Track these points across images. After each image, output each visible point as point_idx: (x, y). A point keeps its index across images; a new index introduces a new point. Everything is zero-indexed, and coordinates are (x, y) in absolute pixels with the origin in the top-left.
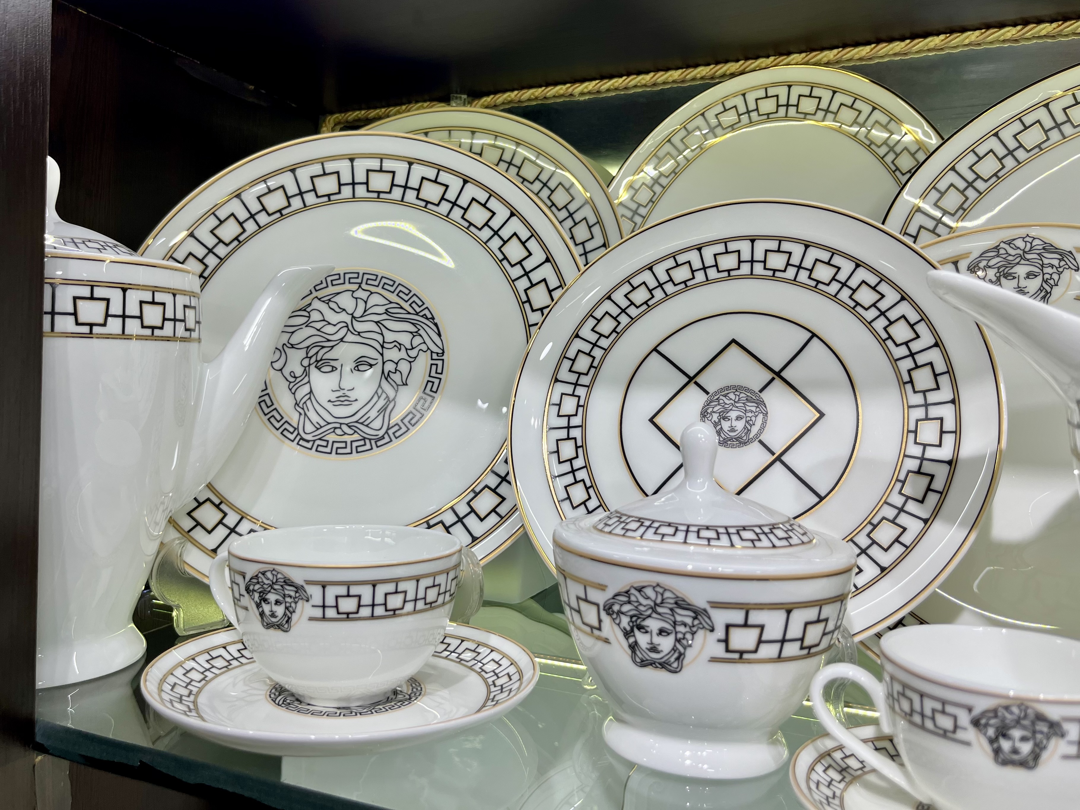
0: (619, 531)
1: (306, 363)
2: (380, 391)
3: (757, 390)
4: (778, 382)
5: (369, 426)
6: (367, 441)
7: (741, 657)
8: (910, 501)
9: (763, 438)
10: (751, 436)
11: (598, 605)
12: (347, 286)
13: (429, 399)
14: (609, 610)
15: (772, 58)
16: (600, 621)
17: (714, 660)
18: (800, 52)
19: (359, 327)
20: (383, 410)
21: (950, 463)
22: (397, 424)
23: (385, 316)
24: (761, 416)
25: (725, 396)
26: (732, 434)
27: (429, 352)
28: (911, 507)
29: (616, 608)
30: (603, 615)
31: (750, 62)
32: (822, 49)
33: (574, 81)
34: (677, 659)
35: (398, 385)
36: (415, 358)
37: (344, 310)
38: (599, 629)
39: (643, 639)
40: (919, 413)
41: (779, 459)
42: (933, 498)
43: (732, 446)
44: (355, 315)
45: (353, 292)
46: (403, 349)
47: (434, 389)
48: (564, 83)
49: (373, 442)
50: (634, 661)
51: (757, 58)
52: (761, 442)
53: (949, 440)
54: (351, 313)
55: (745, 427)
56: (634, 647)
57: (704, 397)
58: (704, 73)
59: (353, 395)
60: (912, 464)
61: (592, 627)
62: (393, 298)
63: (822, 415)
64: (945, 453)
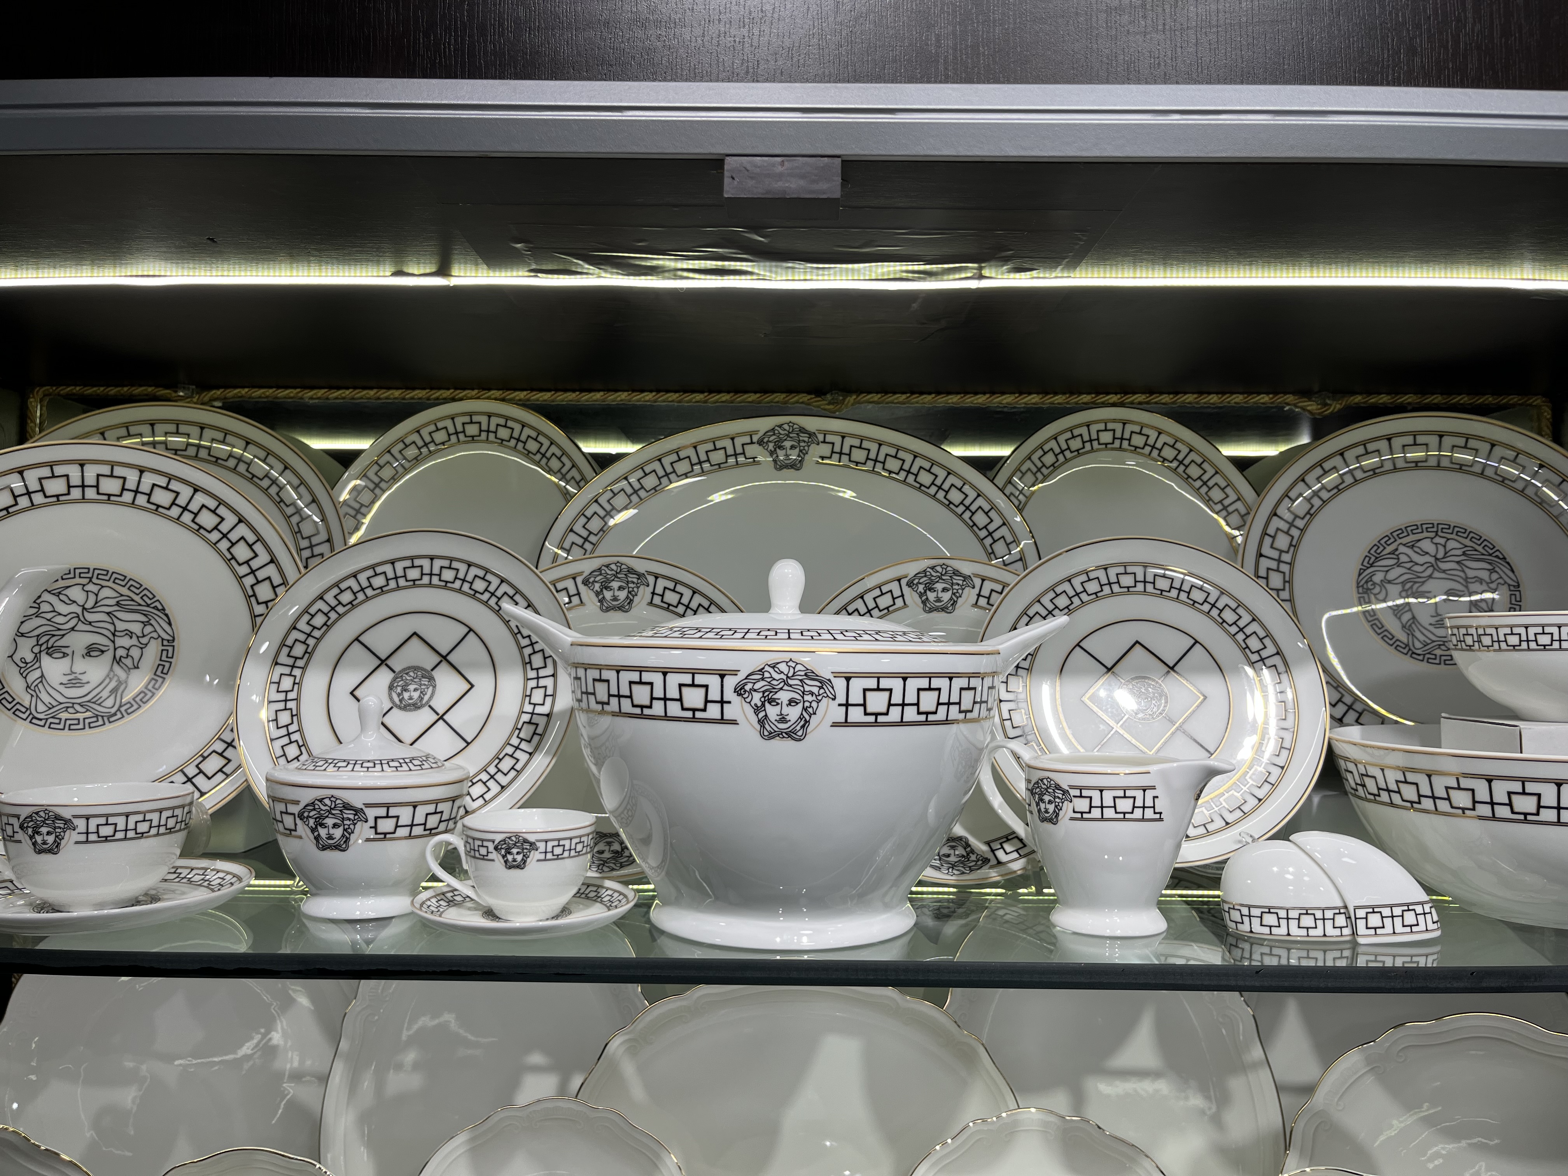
0: (312, 767)
1: (36, 650)
2: (112, 674)
3: (429, 668)
4: (444, 665)
5: (103, 704)
6: (100, 718)
7: (385, 837)
8: (523, 742)
9: (431, 703)
10: (424, 702)
11: (294, 814)
12: (78, 580)
13: (160, 680)
14: (301, 816)
15: (476, 391)
16: (296, 825)
17: (368, 840)
18: (498, 389)
19: (90, 617)
20: (114, 691)
21: (548, 715)
22: (129, 703)
23: (116, 608)
24: (431, 688)
25: (407, 674)
26: (411, 701)
27: (160, 639)
28: (524, 745)
29: (306, 814)
30: (298, 821)
31: (458, 391)
32: (515, 390)
33: (304, 387)
34: (345, 842)
35: (129, 669)
36: (146, 645)
37: (74, 602)
38: (295, 830)
39: (323, 832)
40: (533, 683)
41: (441, 718)
42: (536, 738)
43: (410, 710)
44: (87, 606)
45: (84, 585)
46: (134, 636)
47: (165, 671)
48: (295, 388)
49: (105, 719)
50: (318, 848)
51: (464, 389)
52: (430, 706)
53: (549, 700)
54: (81, 604)
55: (420, 696)
56: (317, 838)
57: (391, 675)
58: (420, 395)
59: (84, 678)
60: (526, 718)
61: (291, 830)
62: (124, 591)
63: (472, 686)
64: (545, 709)
